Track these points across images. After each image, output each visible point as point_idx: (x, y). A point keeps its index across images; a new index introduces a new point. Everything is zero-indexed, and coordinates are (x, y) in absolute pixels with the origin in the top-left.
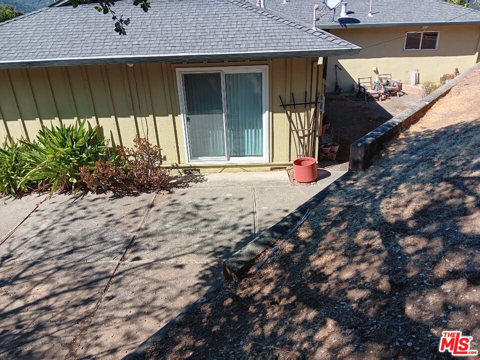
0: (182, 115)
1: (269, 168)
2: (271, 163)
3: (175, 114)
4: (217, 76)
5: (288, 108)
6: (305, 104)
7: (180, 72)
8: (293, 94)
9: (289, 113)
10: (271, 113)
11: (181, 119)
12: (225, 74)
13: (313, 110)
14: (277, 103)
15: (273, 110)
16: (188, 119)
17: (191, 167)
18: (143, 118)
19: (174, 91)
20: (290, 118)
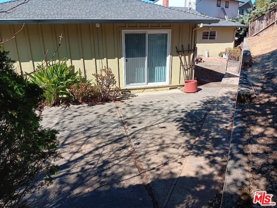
0: (123, 57)
1: (169, 88)
2: (170, 85)
3: (119, 57)
4: (144, 35)
5: (180, 53)
6: (189, 51)
7: (124, 32)
8: (183, 45)
9: (180, 56)
10: (171, 56)
11: (123, 60)
12: (149, 34)
13: (192, 54)
14: (175, 50)
15: (172, 55)
16: (126, 61)
17: (126, 89)
18: (101, 60)
19: (120, 44)
20: (181, 58)
